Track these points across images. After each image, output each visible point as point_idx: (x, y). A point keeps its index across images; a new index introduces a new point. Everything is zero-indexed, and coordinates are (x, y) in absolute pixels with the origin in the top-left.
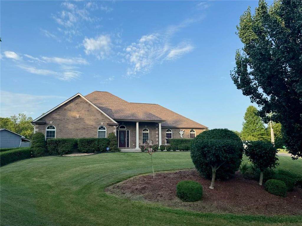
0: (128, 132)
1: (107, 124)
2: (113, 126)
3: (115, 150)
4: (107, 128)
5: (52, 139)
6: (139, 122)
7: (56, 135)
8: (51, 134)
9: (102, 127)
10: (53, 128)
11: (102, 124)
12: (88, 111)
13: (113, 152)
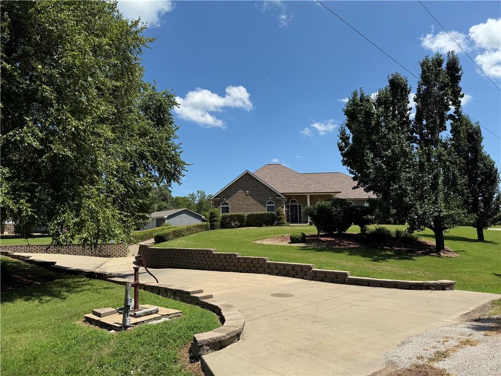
0: (300, 206)
1: (275, 199)
2: (281, 201)
3: (283, 224)
4: (275, 203)
5: (226, 214)
6: (310, 196)
7: (229, 211)
8: (226, 210)
9: (270, 202)
10: (227, 204)
11: (270, 198)
12: (256, 186)
13: (280, 225)
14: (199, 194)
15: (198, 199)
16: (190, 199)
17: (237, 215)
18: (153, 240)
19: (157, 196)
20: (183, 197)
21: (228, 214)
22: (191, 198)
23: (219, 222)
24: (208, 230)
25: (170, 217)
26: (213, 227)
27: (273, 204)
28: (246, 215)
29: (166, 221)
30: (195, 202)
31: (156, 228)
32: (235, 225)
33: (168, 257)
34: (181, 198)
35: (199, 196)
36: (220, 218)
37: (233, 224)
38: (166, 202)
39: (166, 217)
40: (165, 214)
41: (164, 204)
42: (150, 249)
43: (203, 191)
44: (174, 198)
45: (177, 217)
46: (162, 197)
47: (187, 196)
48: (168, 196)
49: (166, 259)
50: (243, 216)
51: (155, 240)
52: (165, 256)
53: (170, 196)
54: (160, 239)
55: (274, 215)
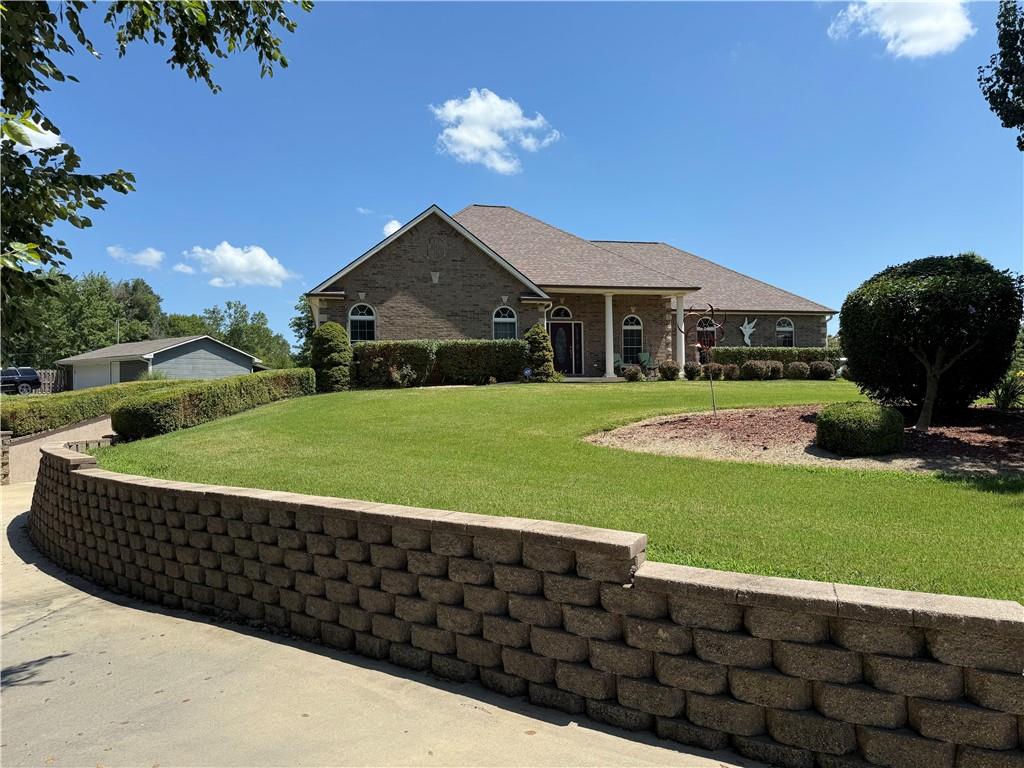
0: (578, 326)
1: (520, 300)
2: (535, 307)
3: (548, 376)
4: (519, 313)
5: (369, 342)
6: (614, 296)
7: (377, 333)
8: (364, 330)
9: (504, 310)
10: (370, 313)
11: (505, 299)
12: (463, 260)
13: (541, 381)
14: (232, 311)
15: (228, 321)
16: (207, 322)
17: (404, 347)
18: (106, 427)
19: (121, 305)
20: (189, 315)
21: (373, 342)
22: (210, 318)
23: (346, 369)
24: (311, 393)
25: (160, 358)
26: (325, 385)
27: (512, 316)
28: (435, 349)
29: (150, 368)
30: (222, 329)
31: (120, 386)
32: (403, 377)
33: (199, 541)
34: (185, 319)
35: (230, 315)
36: (348, 355)
37: (396, 375)
38: (146, 322)
39: (151, 356)
40: (146, 350)
41: (142, 327)
42: (86, 479)
43: (242, 304)
44: (168, 315)
45: (183, 359)
46: (137, 311)
47: (200, 313)
48: (153, 307)
49: (184, 556)
50: (424, 350)
51: (115, 428)
52: (179, 537)
53: (158, 308)
54: (134, 425)
55: (523, 348)
